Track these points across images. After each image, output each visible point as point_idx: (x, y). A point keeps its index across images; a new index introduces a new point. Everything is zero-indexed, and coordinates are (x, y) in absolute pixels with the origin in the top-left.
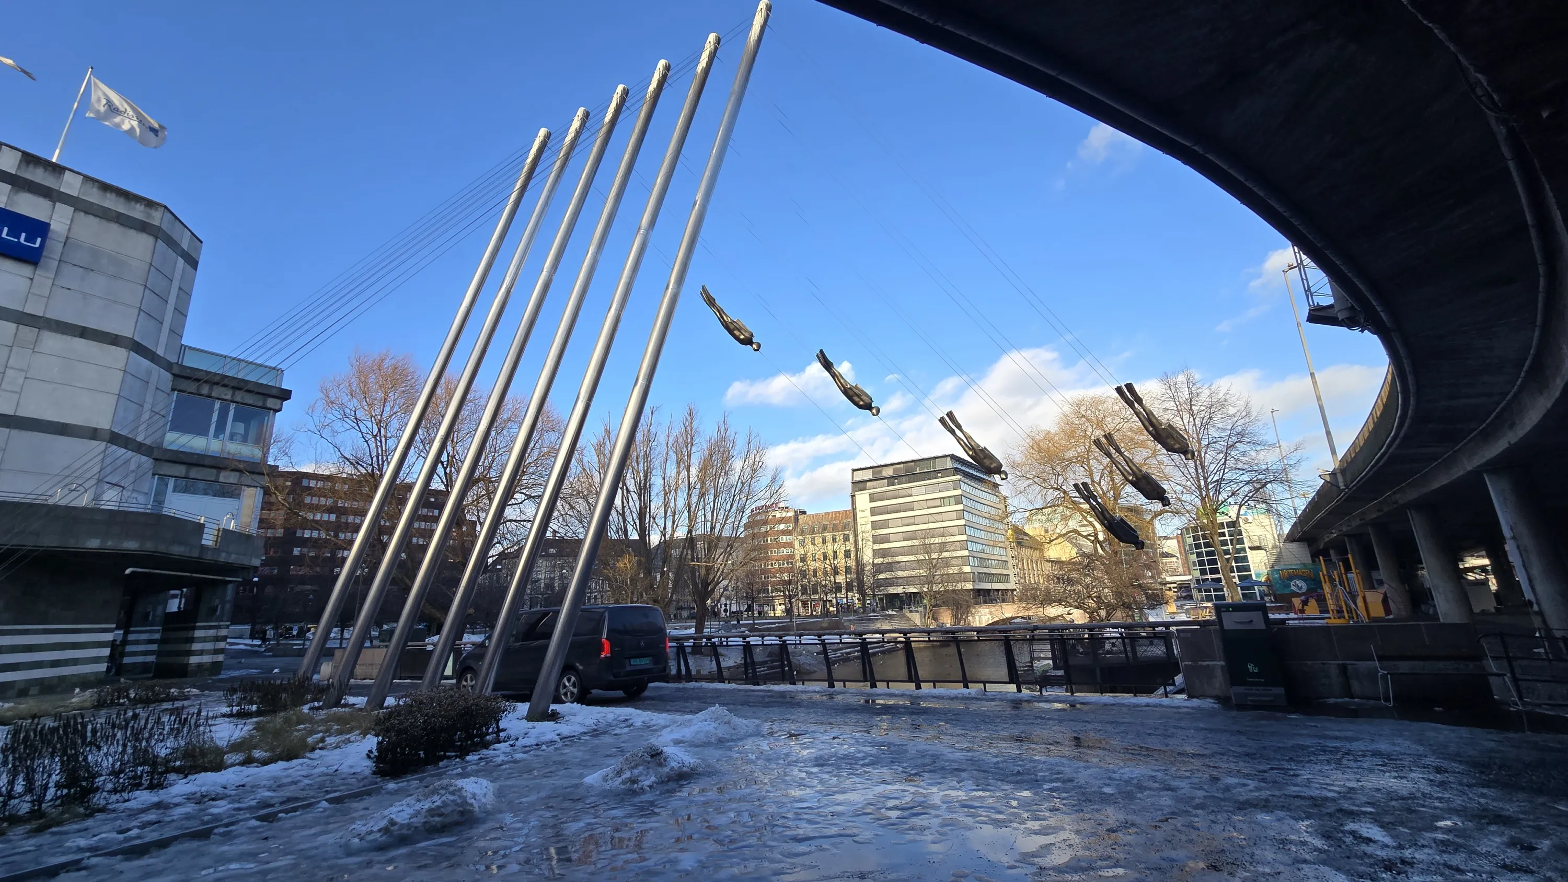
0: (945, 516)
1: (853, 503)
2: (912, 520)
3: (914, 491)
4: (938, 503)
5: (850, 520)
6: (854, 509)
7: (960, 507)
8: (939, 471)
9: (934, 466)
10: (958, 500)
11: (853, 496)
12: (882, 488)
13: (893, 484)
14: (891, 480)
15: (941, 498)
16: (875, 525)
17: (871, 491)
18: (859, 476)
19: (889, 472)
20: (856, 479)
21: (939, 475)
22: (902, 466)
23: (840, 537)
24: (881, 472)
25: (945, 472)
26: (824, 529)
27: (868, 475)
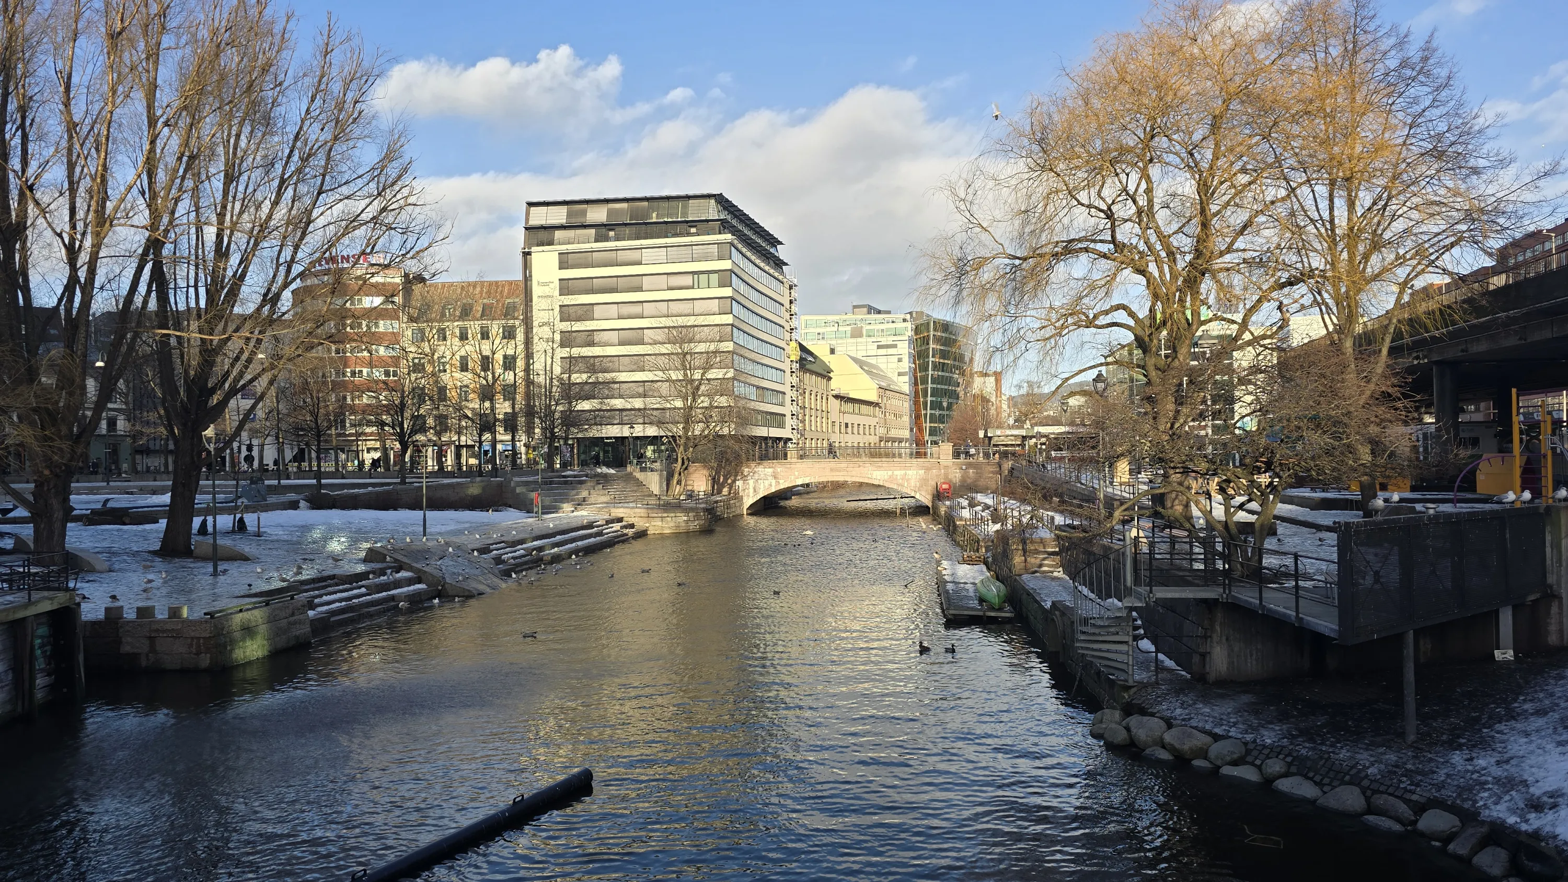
0: (699, 306)
1: (526, 266)
2: (637, 309)
3: (647, 255)
4: (688, 280)
5: (519, 300)
6: (527, 279)
7: (727, 292)
8: (692, 223)
9: (685, 214)
10: (725, 278)
11: (526, 254)
12: (585, 242)
13: (607, 239)
14: (603, 230)
15: (693, 273)
16: (566, 313)
17: (563, 248)
18: (540, 217)
19: (598, 215)
20: (533, 222)
21: (693, 230)
22: (624, 205)
23: (496, 328)
24: (584, 213)
25: (702, 225)
26: (466, 313)
27: (558, 216)
